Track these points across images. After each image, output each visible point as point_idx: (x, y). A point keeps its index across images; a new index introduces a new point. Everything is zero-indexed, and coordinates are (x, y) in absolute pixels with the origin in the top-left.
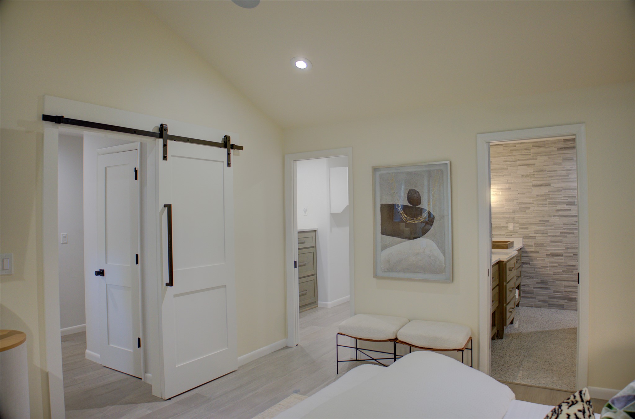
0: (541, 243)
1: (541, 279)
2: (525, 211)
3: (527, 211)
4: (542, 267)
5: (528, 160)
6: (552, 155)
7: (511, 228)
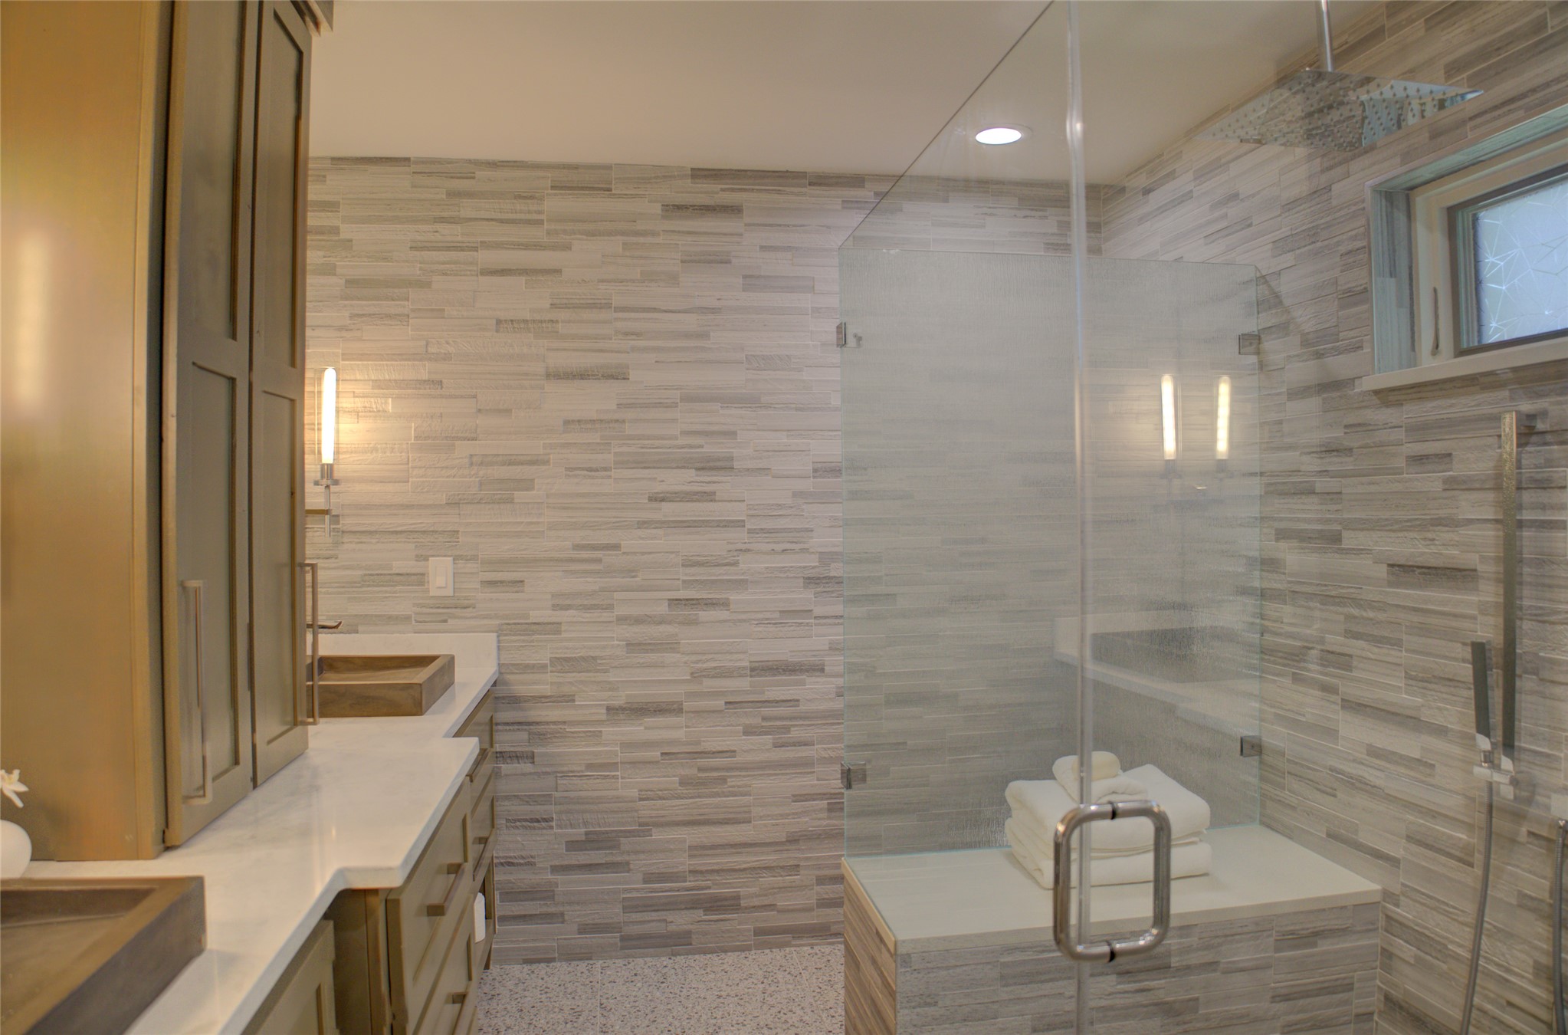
0: (583, 653)
1: (585, 824)
2: (510, 501)
3: (520, 496)
4: (590, 766)
5: (527, 247)
6: (637, 234)
7: (440, 581)
